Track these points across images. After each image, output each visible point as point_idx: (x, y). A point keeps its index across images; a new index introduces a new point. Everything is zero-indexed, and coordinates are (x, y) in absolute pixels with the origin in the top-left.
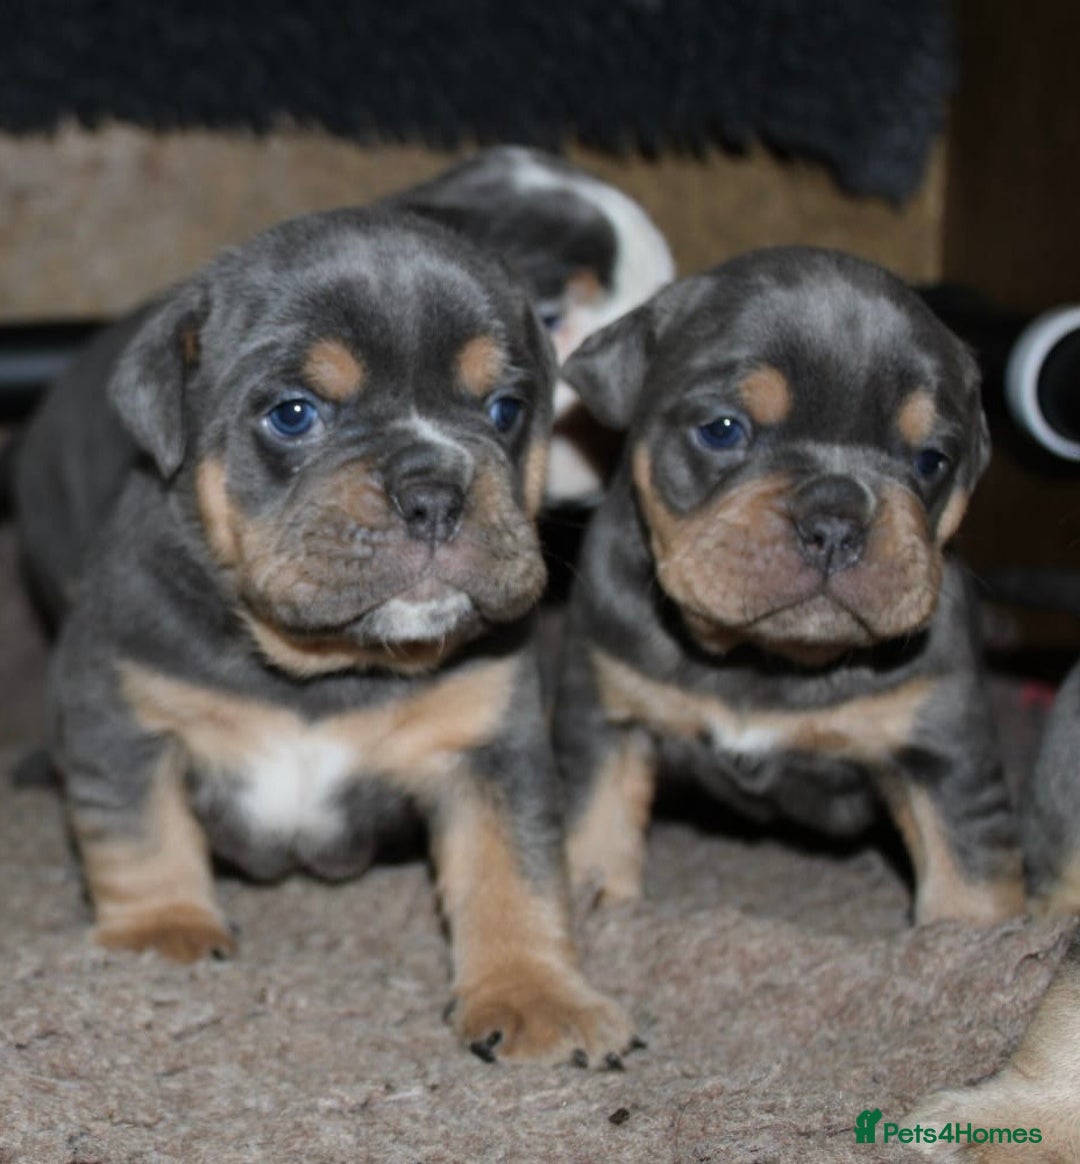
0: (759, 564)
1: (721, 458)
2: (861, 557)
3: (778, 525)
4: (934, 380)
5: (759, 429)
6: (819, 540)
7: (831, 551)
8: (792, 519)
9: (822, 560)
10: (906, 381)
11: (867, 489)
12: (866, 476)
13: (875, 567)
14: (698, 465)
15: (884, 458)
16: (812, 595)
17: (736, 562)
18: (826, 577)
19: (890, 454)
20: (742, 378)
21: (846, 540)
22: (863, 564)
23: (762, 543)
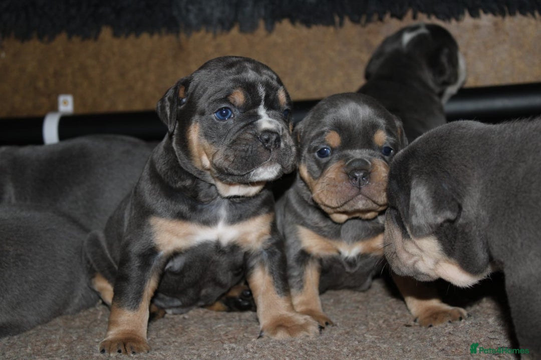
0: (339, 188)
1: (324, 160)
2: (369, 182)
3: (343, 176)
4: (384, 126)
5: (333, 150)
6: (356, 178)
7: (360, 181)
8: (347, 174)
9: (358, 184)
10: (374, 127)
11: (368, 161)
12: (367, 158)
13: (374, 184)
14: (318, 163)
15: (372, 152)
16: (357, 195)
17: (333, 189)
18: (360, 189)
19: (374, 150)
20: (326, 136)
21: (363, 177)
22: (370, 184)
23: (339, 182)
